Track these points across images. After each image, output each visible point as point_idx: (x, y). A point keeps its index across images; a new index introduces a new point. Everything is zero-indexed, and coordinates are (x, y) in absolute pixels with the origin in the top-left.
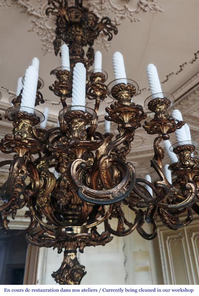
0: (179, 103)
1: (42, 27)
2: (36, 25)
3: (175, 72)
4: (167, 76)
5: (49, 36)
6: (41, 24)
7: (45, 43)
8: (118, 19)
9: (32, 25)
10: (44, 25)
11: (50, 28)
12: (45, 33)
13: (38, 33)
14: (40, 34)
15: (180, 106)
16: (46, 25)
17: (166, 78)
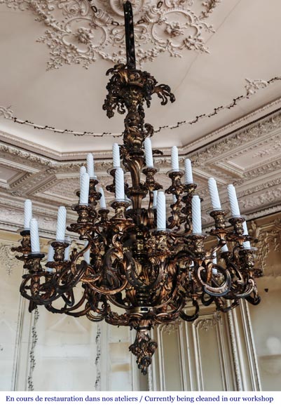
0: (206, 151)
1: (58, 41)
2: (51, 37)
3: (207, 114)
4: (197, 117)
5: (63, 51)
6: (58, 37)
7: (53, 58)
8: (155, 51)
9: (44, 36)
10: (61, 40)
11: (68, 44)
12: (58, 47)
13: (49, 46)
14: (52, 47)
15: (206, 154)
16: (63, 39)
17: (196, 119)
